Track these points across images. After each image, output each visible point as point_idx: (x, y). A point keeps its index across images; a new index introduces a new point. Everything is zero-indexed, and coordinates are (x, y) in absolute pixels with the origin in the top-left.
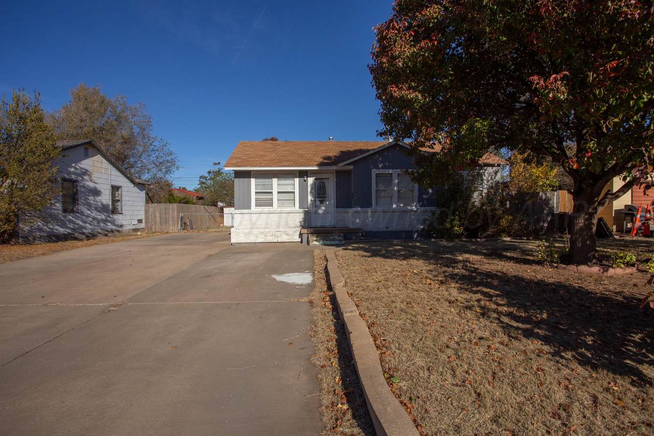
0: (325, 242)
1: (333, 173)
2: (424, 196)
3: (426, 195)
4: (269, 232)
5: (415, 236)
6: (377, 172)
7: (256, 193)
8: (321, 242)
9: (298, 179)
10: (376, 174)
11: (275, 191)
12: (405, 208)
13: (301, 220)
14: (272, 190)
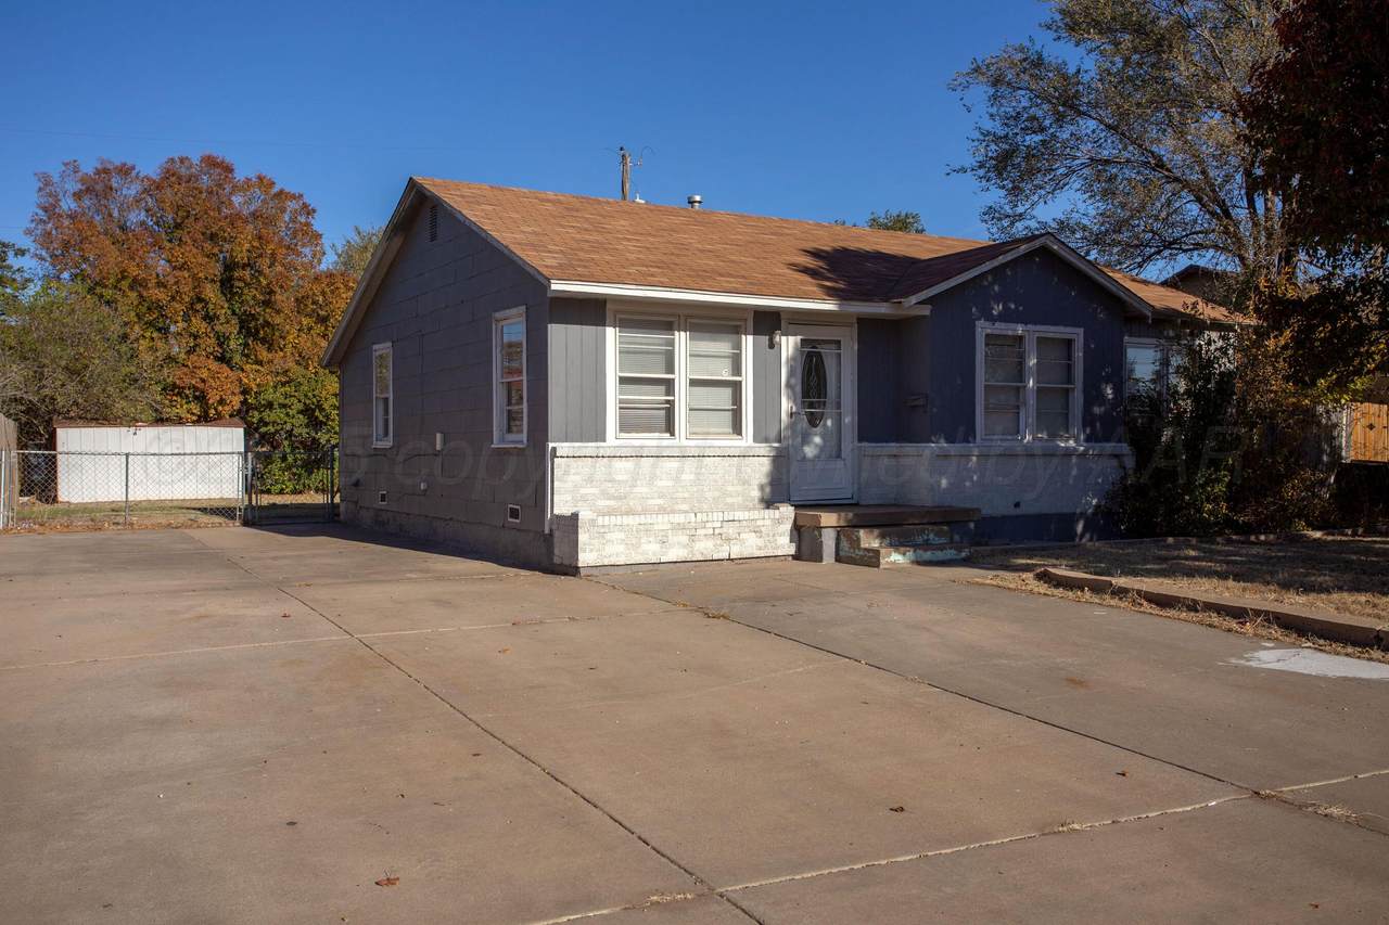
0: (920, 552)
1: (851, 326)
2: (1097, 410)
3: (1100, 406)
4: (704, 524)
5: (1080, 527)
6: (989, 331)
7: (623, 381)
8: (910, 554)
9: (750, 338)
10: (987, 335)
11: (681, 378)
12: (1051, 444)
13: (764, 480)
14: (672, 372)
